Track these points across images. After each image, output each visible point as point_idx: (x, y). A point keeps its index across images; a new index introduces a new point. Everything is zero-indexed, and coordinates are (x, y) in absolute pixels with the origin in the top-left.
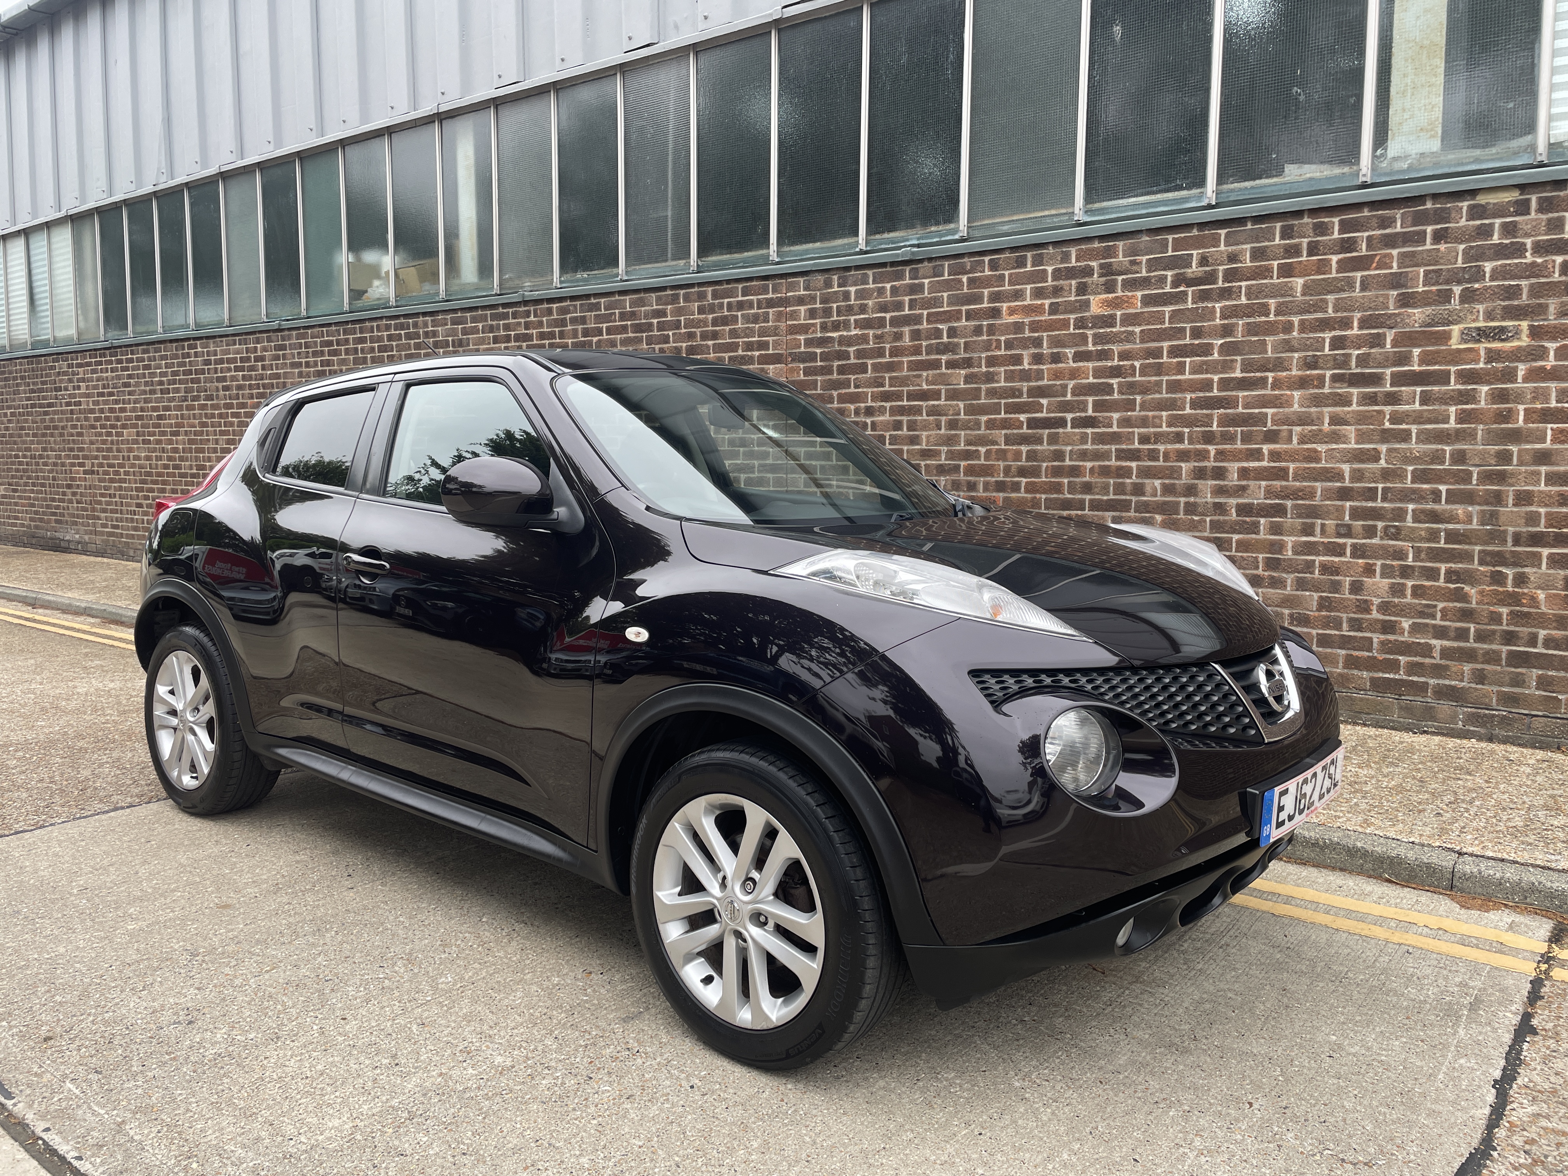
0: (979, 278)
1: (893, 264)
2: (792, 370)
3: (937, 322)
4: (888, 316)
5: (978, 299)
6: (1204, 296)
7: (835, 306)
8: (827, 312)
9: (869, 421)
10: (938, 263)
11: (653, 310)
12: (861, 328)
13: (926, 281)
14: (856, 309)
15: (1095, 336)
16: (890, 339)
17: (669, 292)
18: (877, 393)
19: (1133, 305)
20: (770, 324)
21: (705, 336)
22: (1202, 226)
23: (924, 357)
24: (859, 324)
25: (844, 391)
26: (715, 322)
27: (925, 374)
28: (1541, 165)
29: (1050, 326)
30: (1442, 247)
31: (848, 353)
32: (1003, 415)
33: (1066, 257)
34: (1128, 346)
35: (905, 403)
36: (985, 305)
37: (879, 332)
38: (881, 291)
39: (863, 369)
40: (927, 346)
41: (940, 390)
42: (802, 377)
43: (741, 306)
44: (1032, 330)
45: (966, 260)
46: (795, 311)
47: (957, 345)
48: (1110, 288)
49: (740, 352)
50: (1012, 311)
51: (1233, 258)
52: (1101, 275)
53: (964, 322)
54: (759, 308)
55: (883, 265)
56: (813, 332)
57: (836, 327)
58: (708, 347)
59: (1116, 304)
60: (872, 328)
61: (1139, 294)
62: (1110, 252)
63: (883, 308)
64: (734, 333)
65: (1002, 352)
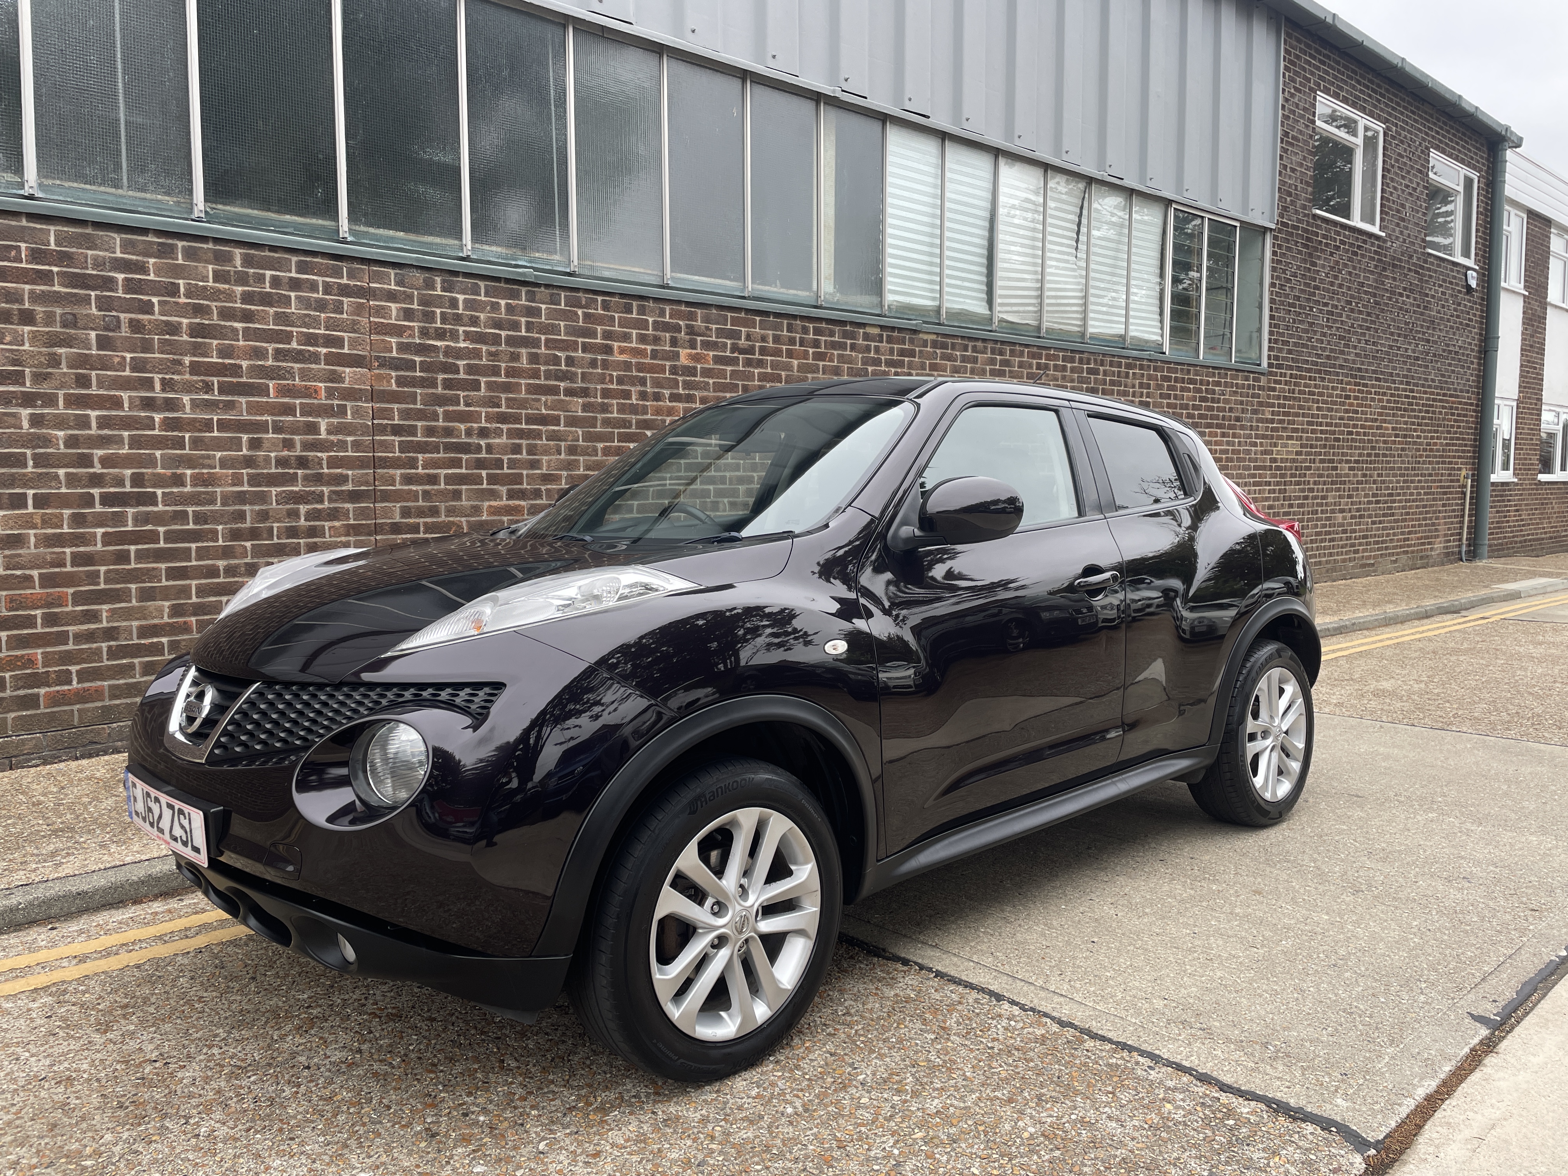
0: (593, 315)
1: (508, 281)
2: (379, 377)
3: (555, 348)
4: (503, 333)
5: (593, 334)
6: (748, 363)
7: (438, 311)
8: (429, 317)
9: (482, 443)
10: (555, 291)
11: (116, 259)
12: (473, 341)
13: (543, 306)
14: (466, 320)
15: (684, 382)
16: (507, 358)
17: (151, 238)
18: (493, 413)
19: (707, 362)
20: (345, 316)
21: (226, 314)
22: (748, 311)
23: (542, 382)
24: (468, 336)
25: (451, 408)
26: (247, 298)
27: (543, 399)
28: (885, 316)
29: (651, 369)
30: (853, 354)
31: (457, 366)
32: (616, 444)
33: (662, 313)
34: (706, 394)
35: (524, 426)
36: (598, 341)
37: (493, 349)
38: (495, 307)
39: (476, 386)
40: (545, 371)
41: (559, 416)
42: (394, 387)
43: (295, 284)
44: (639, 371)
45: (580, 294)
46: (383, 307)
47: (576, 374)
48: (693, 346)
49: (294, 345)
50: (622, 351)
51: (764, 339)
52: (687, 334)
53: (580, 354)
54: (326, 292)
55: (497, 279)
56: (410, 336)
57: (441, 335)
58: (235, 330)
59: (696, 358)
60: (485, 343)
61: (711, 353)
62: (692, 317)
63: (498, 325)
64: (281, 318)
65: (614, 386)
